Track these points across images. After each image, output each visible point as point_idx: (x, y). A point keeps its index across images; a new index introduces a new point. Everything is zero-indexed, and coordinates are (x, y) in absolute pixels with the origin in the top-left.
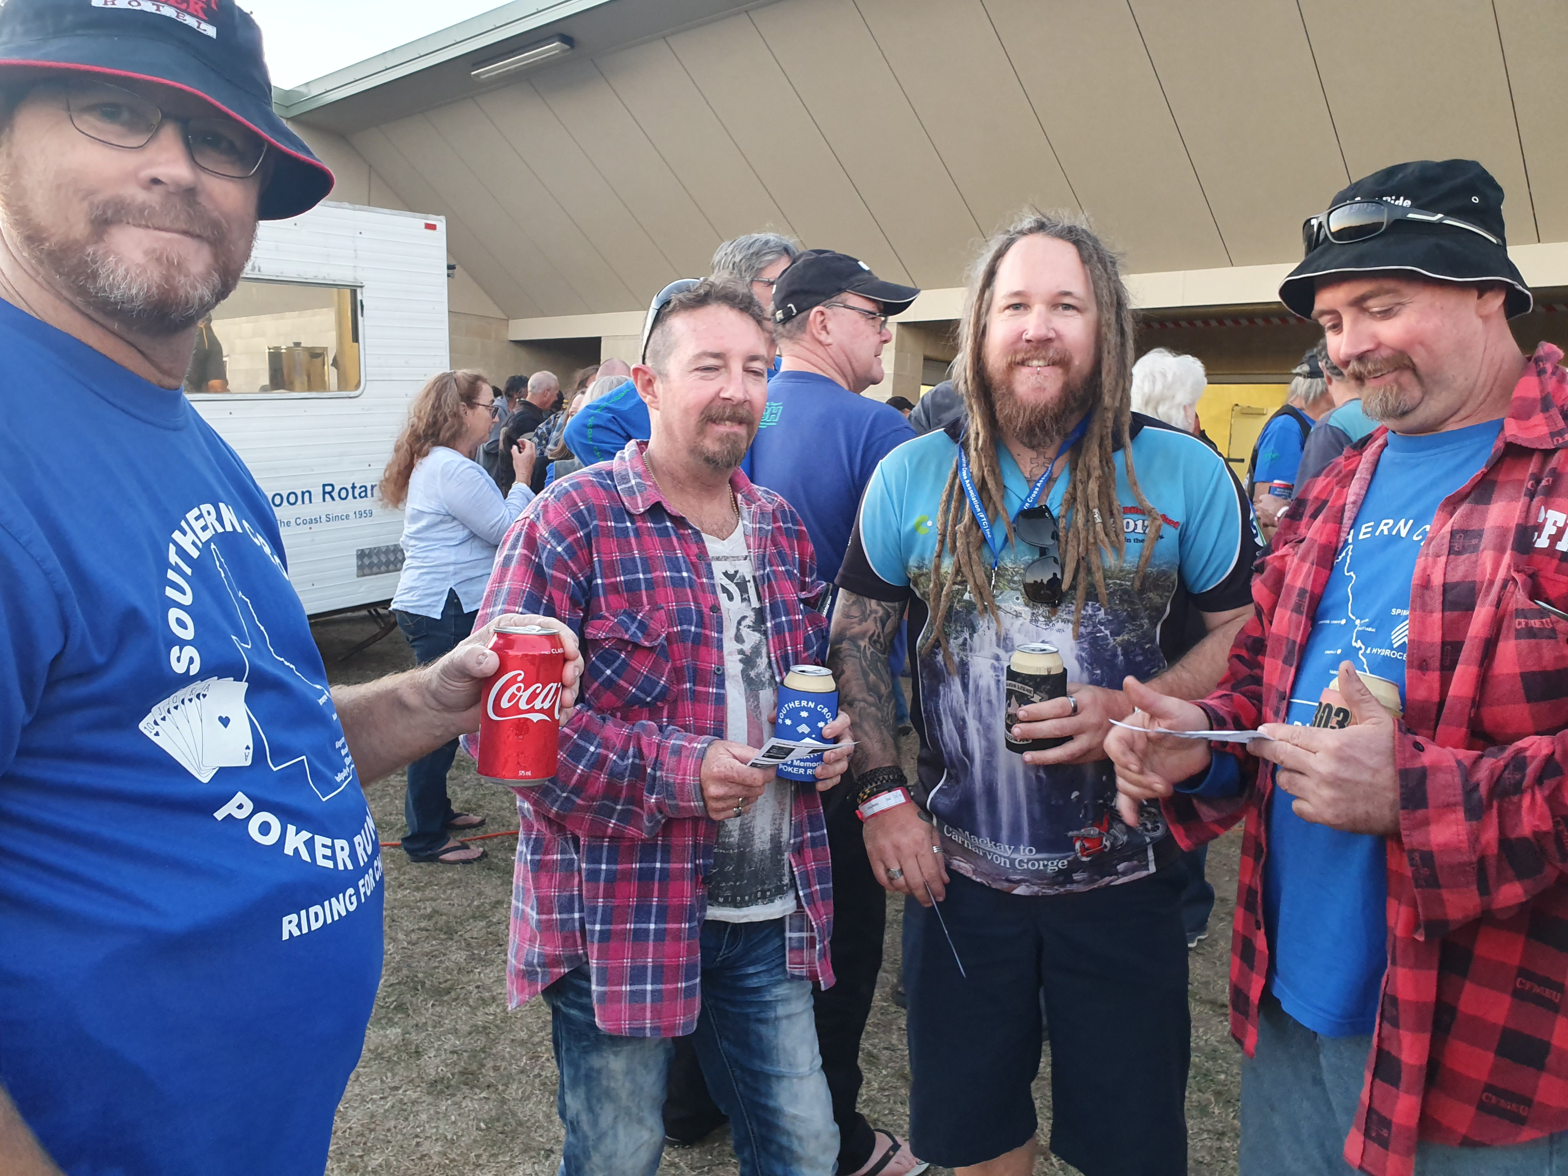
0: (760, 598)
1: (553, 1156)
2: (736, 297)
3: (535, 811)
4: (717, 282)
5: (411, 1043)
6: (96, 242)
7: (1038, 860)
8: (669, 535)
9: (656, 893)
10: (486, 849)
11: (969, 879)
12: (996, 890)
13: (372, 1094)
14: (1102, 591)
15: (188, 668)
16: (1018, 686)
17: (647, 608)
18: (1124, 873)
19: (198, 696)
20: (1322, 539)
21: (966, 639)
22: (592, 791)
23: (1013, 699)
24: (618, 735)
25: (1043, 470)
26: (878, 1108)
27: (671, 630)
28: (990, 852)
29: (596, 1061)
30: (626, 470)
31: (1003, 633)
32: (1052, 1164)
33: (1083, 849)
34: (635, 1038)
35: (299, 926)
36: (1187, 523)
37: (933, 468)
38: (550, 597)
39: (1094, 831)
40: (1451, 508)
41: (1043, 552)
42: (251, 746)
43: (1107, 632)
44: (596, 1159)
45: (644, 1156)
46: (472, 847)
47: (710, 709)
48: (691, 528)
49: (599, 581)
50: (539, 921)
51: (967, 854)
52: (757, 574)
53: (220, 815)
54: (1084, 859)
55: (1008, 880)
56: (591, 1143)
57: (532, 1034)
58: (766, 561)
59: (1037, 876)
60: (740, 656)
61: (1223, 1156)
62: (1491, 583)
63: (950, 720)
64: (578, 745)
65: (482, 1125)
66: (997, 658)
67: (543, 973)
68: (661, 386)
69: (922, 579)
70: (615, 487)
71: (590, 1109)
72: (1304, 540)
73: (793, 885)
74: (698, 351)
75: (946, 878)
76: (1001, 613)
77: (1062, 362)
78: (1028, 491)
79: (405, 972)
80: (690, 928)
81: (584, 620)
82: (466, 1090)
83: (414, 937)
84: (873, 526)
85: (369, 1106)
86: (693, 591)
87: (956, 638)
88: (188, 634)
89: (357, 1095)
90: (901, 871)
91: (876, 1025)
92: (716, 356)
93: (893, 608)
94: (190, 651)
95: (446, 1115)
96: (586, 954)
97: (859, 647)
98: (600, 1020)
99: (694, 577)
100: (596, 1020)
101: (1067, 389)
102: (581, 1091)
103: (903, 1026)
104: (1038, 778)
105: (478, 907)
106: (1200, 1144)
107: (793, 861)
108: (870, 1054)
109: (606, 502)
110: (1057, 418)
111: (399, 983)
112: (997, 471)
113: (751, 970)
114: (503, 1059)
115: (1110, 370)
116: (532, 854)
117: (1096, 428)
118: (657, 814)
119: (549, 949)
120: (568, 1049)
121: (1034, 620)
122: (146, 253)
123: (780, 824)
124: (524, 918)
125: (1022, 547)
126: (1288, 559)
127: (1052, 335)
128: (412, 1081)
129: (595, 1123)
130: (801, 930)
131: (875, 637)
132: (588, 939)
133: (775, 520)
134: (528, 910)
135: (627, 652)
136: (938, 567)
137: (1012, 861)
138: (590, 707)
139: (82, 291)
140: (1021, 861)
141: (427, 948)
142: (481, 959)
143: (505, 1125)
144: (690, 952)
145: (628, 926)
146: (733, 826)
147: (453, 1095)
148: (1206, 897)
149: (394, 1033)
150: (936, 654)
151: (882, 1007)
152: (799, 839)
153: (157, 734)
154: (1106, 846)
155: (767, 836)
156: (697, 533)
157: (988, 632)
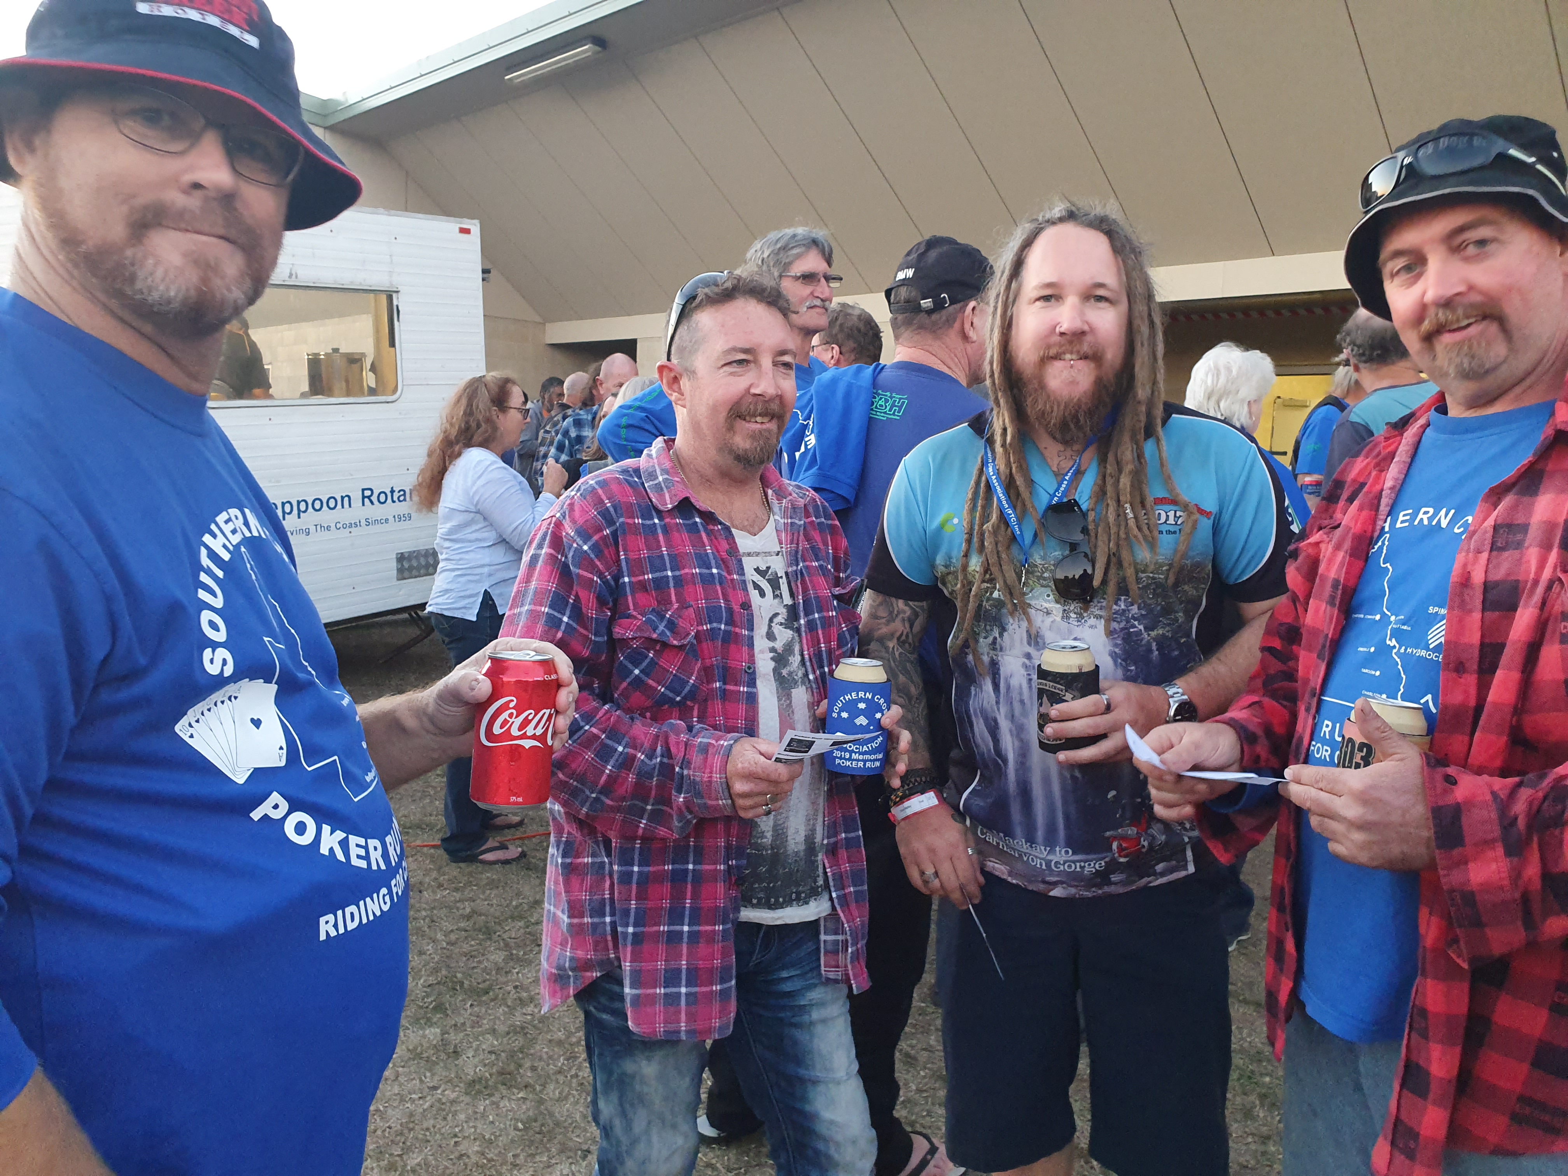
0: (792, 595)
1: (590, 1157)
2: (764, 290)
3: (566, 813)
4: (744, 275)
5: (449, 1043)
6: (133, 246)
7: (1074, 862)
8: (699, 531)
9: (689, 894)
10: (525, 849)
11: (1005, 880)
12: (1032, 891)
13: (410, 1093)
14: (1133, 587)
15: (222, 670)
16: (1049, 685)
17: (676, 606)
18: (1162, 874)
19: (230, 699)
20: (1357, 528)
21: (995, 638)
22: (621, 791)
23: (1045, 699)
24: (646, 734)
25: (1071, 463)
26: (917, 1109)
27: (700, 628)
28: (1025, 854)
29: (629, 1066)
30: (653, 466)
31: (1033, 632)
32: (1092, 1167)
33: (1121, 849)
34: (670, 1042)
35: (336, 926)
36: (1221, 512)
37: (957, 464)
38: (577, 596)
39: (1132, 831)
40: (1495, 499)
41: (1073, 547)
42: (285, 747)
43: (1141, 627)
44: (630, 1164)
45: (678, 1162)
46: (510, 847)
47: (742, 709)
48: (721, 523)
49: (626, 579)
50: (570, 925)
51: (1002, 855)
52: (790, 570)
53: (256, 815)
54: (1122, 860)
55: (1044, 882)
56: (624, 1148)
57: (570, 1034)
58: (799, 556)
59: (1073, 878)
60: (772, 655)
61: (1268, 1160)
62: (1536, 582)
63: (981, 721)
64: (607, 746)
65: (520, 1125)
66: (1028, 656)
67: (576, 977)
68: (688, 384)
69: (950, 578)
70: (643, 484)
71: (624, 1114)
72: (1339, 526)
73: (827, 886)
74: (726, 348)
75: (981, 879)
76: (1032, 612)
77: (1095, 357)
78: (1056, 486)
79: (444, 972)
80: (724, 930)
81: (612, 619)
82: (503, 1090)
83: (453, 937)
84: (898, 525)
85: (408, 1105)
86: (723, 589)
87: (985, 638)
88: (221, 636)
89: (396, 1095)
90: (936, 874)
91: (914, 1026)
92: (746, 351)
93: (922, 607)
94: (222, 653)
95: (484, 1116)
96: (618, 959)
97: (887, 648)
98: (632, 1022)
99: (724, 573)
100: (630, 1023)
101: (1099, 383)
102: (614, 1097)
103: (940, 1027)
104: (1073, 777)
105: (516, 907)
106: (1244, 1148)
107: (826, 861)
108: (907, 1055)
109: (633, 500)
110: (1090, 413)
111: (439, 983)
112: (1024, 466)
113: (784, 974)
114: (541, 1059)
115: (1143, 363)
116: (563, 857)
117: (1128, 422)
118: (687, 813)
119: (580, 953)
120: (601, 1055)
121: (1066, 616)
122: (185, 255)
123: (814, 825)
124: (556, 921)
125: (1053, 543)
126: (1323, 546)
127: (1086, 328)
128: (450, 1081)
129: (628, 1127)
130: (836, 933)
131: (904, 638)
132: (621, 941)
133: (807, 515)
134: (559, 913)
135: (655, 651)
136: (965, 567)
137: (1048, 863)
138: (619, 707)
139: (119, 294)
140: (1056, 863)
141: (466, 948)
142: (519, 960)
143: (543, 1125)
144: (724, 955)
145: (662, 928)
146: (766, 825)
147: (491, 1095)
148: (1246, 900)
149: (433, 1033)
150: (967, 654)
151: (921, 1008)
152: (832, 840)
153: (191, 736)
154: (1144, 846)
155: (801, 837)
156: (727, 529)
157: (1018, 631)
